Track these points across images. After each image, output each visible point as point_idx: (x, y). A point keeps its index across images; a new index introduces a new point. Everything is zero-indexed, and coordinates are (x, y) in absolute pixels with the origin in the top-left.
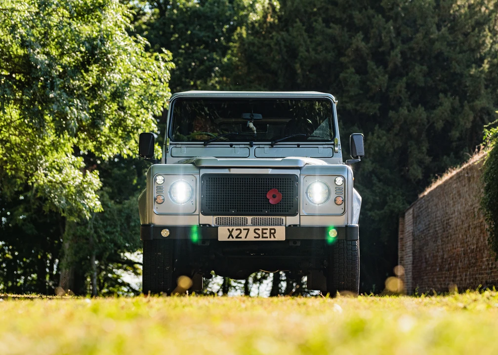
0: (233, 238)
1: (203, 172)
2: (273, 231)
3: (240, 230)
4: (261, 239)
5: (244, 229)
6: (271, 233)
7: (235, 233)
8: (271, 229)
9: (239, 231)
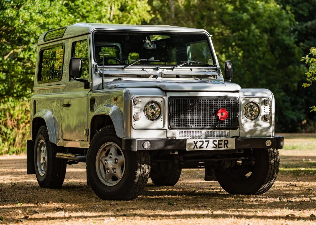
0: (197, 148)
1: (169, 95)
2: (226, 142)
3: (203, 141)
4: (217, 149)
5: (206, 141)
6: (225, 144)
7: (199, 144)
8: (225, 141)
9: (202, 143)
